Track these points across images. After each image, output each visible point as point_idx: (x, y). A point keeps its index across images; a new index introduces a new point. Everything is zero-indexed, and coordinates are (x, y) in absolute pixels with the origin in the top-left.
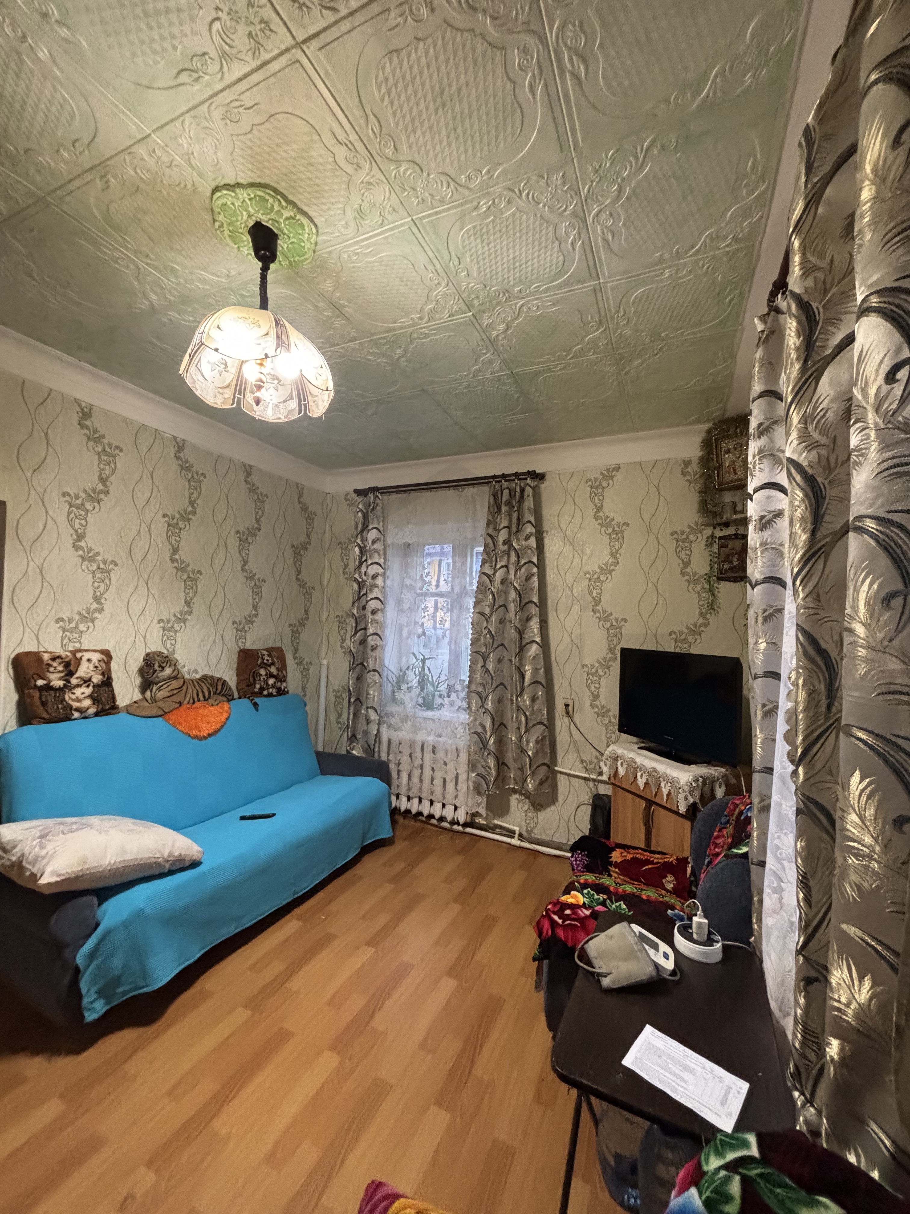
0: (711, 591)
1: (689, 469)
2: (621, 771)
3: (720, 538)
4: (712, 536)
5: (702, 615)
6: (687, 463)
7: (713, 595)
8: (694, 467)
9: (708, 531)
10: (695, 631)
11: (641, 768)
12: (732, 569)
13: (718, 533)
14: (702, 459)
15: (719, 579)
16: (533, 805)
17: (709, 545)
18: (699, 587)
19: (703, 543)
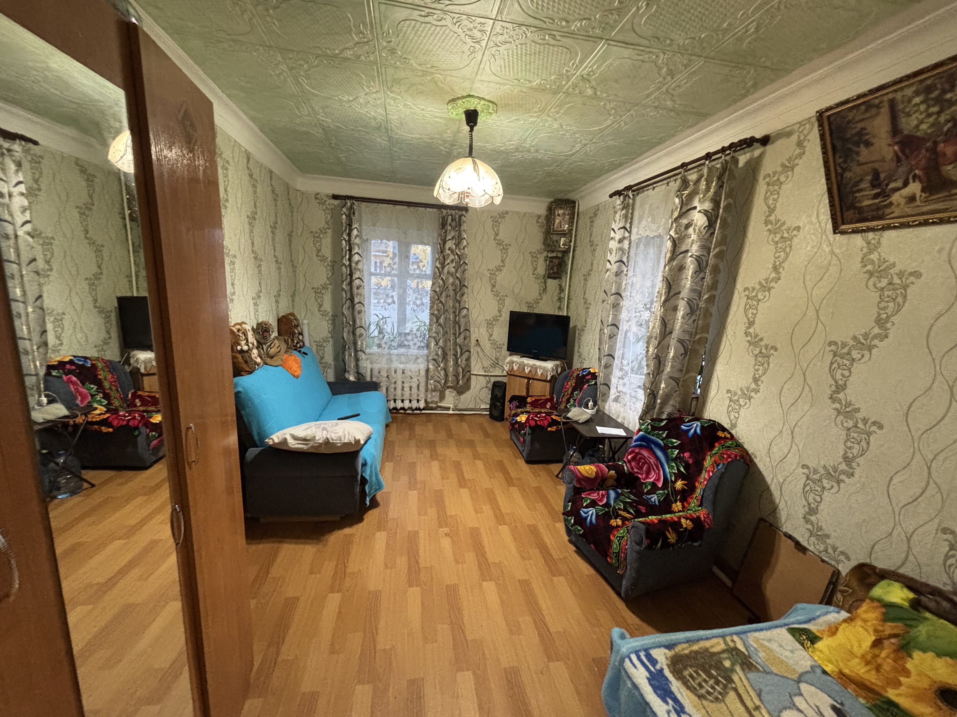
0: (545, 283)
1: (540, 220)
2: (515, 368)
3: (550, 258)
4: (547, 256)
5: (540, 294)
6: (539, 217)
7: (546, 285)
8: (542, 220)
9: (545, 254)
10: (537, 302)
11: (527, 365)
12: (554, 273)
13: (550, 255)
14: (547, 216)
15: (548, 277)
16: (458, 392)
17: (546, 260)
18: (539, 281)
19: (543, 259)
